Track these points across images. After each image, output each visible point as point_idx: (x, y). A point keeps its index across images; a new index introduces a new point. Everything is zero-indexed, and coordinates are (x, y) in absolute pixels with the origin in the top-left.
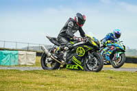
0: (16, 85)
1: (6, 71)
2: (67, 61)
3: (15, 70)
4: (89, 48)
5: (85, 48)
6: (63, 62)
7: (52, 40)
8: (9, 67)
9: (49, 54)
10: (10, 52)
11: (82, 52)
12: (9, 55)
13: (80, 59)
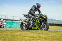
0: (19, 37)
1: (14, 30)
2: (32, 25)
3: (19, 30)
4: (42, 19)
5: (40, 20)
6: (30, 26)
7: (25, 16)
8: (15, 28)
9: (24, 22)
10: (16, 21)
11: (39, 21)
12: (16, 23)
13: (38, 25)
